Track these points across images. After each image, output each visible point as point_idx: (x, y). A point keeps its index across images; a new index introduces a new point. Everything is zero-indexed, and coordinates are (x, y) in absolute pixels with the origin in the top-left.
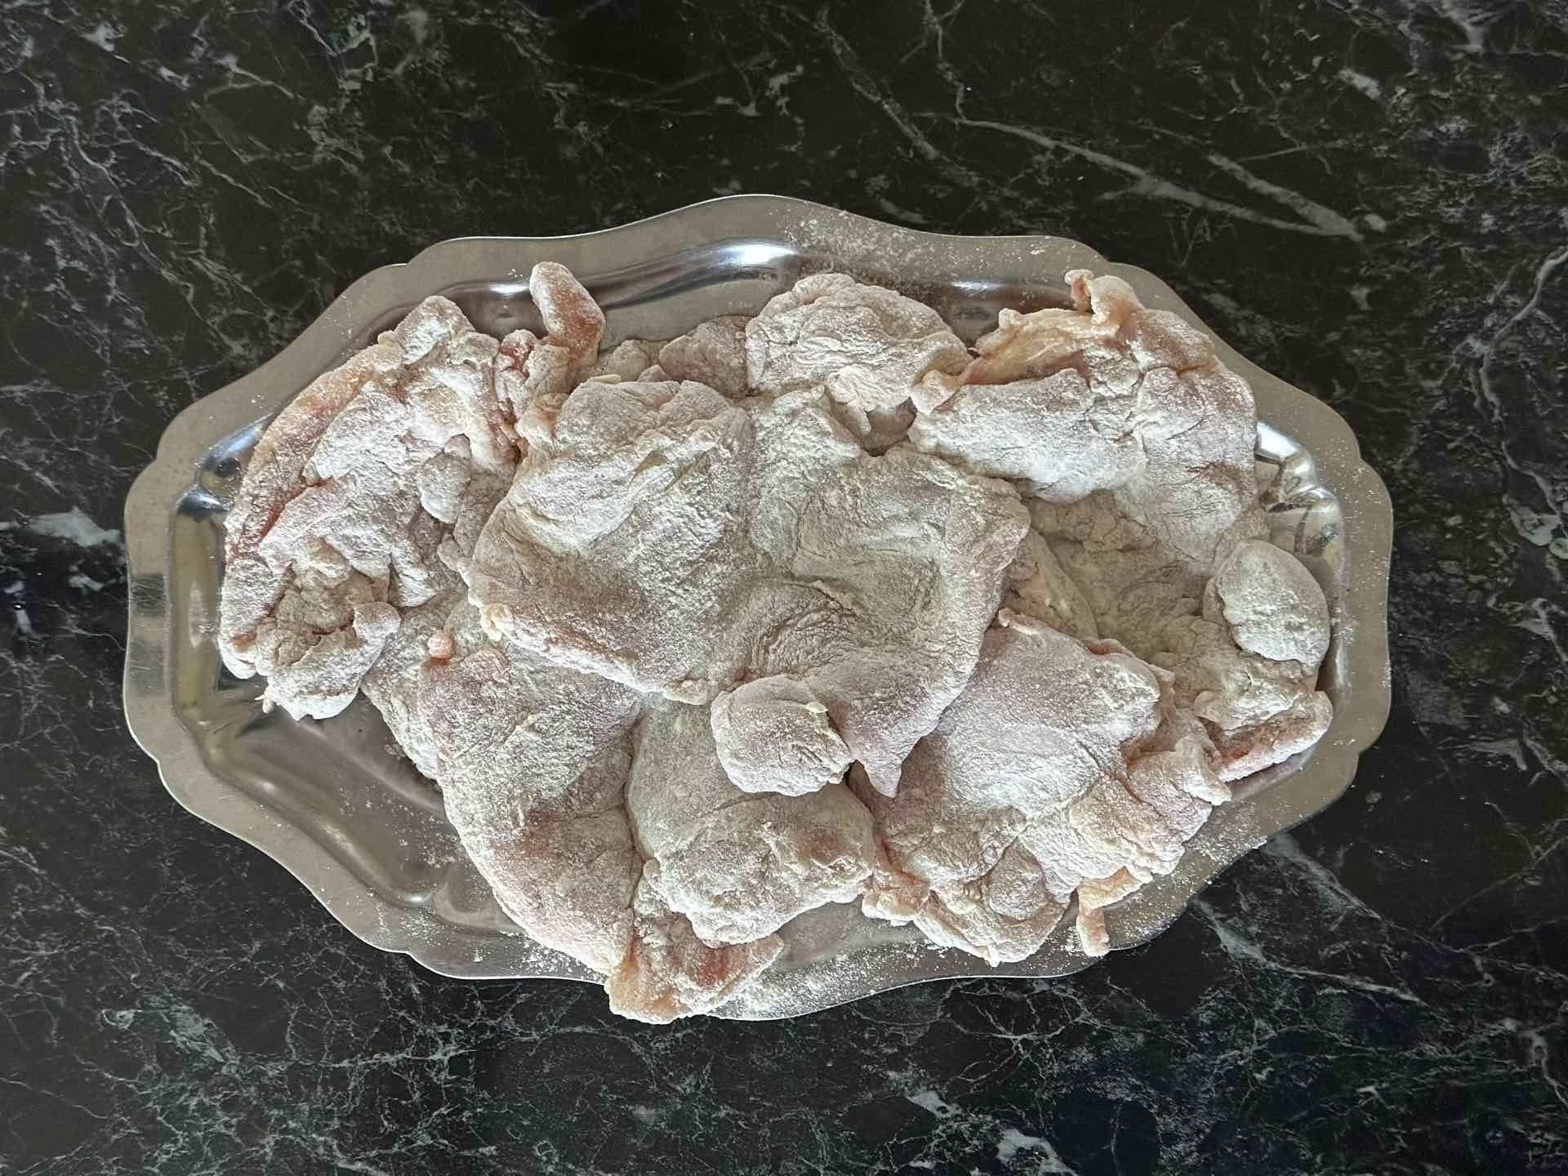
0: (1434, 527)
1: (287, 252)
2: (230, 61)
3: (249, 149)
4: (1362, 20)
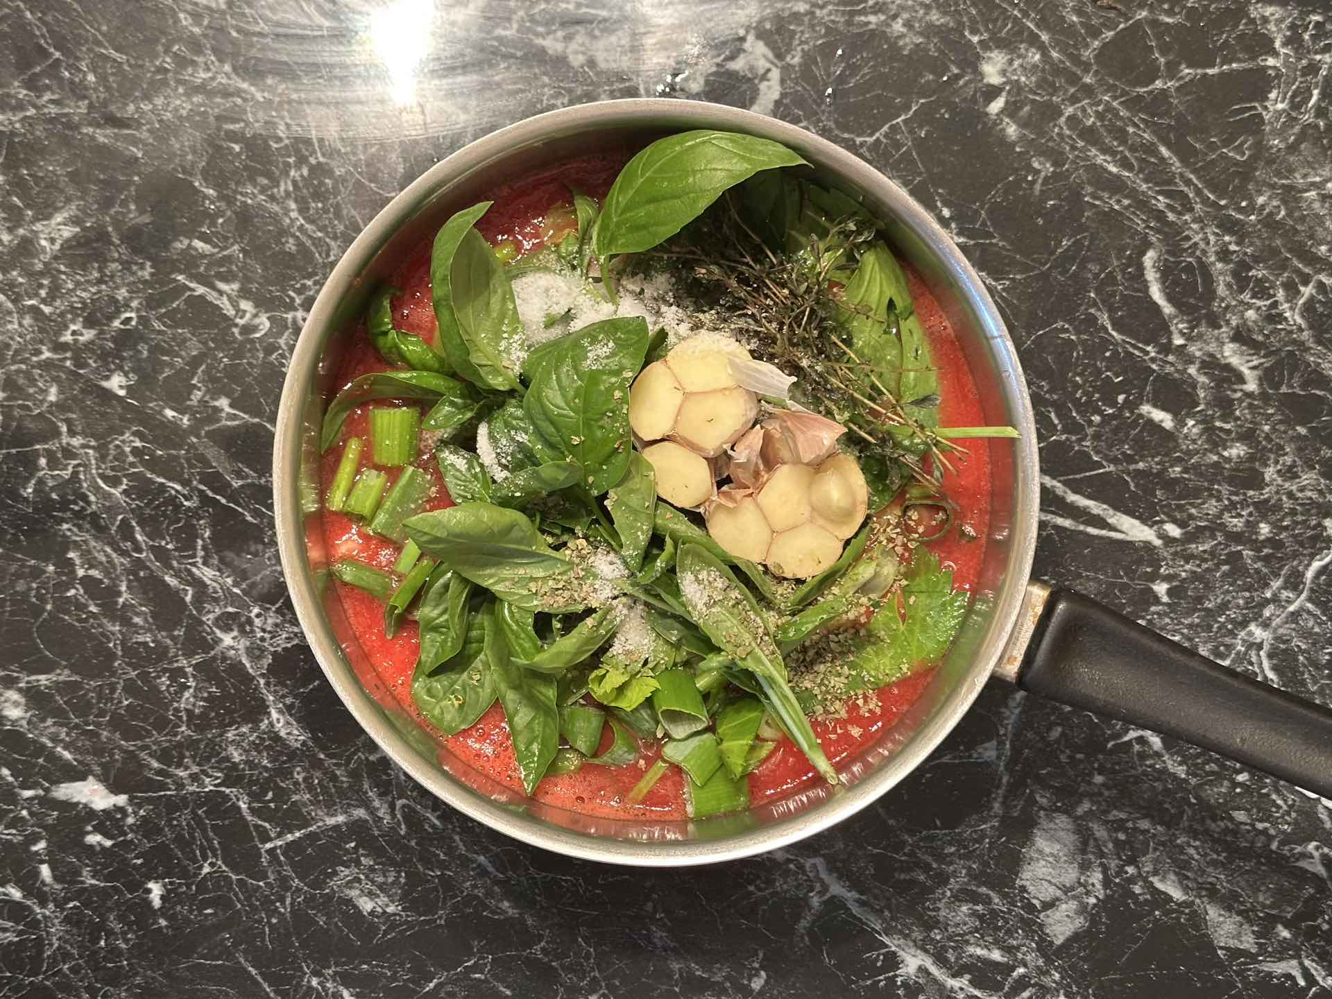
0: (1226, 783)
1: (269, 559)
2: (223, 403)
3: (239, 474)
4: (1158, 365)
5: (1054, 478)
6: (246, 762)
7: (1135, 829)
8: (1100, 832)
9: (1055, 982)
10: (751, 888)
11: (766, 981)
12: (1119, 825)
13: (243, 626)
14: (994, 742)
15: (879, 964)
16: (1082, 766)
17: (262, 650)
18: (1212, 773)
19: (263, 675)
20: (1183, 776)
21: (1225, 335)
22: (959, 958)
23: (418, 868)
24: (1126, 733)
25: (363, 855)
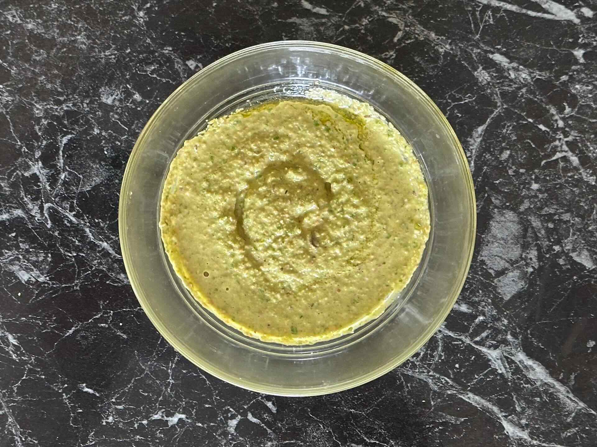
7: (560, 220)
8: (536, 223)
9: (504, 325)
12: (549, 218)
16: (523, 178)
20: (594, 183)
23: (60, 251)
24: (554, 154)
25: (21, 242)
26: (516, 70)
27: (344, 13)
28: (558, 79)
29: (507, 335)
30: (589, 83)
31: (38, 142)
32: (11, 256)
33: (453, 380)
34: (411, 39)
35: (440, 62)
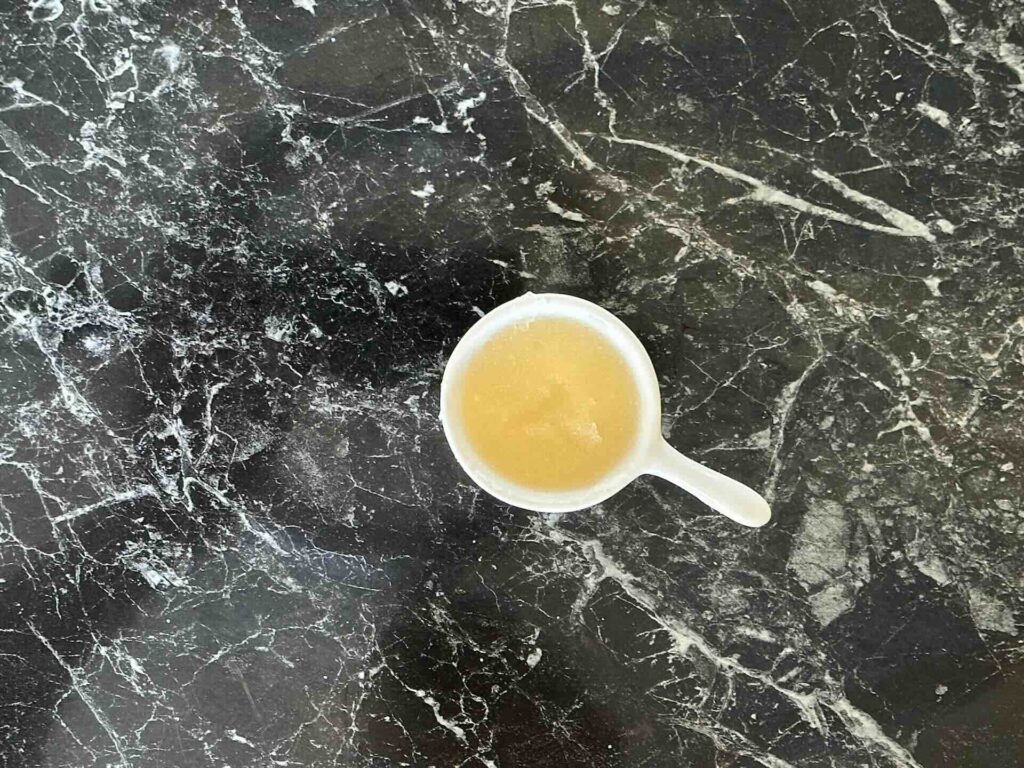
0: (991, 472)
1: (61, 240)
2: (17, 85)
3: (32, 156)
4: (936, 64)
5: (831, 173)
6: (37, 438)
7: (901, 515)
8: (868, 519)
9: (820, 661)
10: (529, 569)
11: (542, 658)
12: (887, 512)
13: (36, 306)
14: (768, 431)
15: (651, 643)
16: (852, 455)
17: (53, 329)
18: (978, 462)
19: (54, 353)
20: (950, 465)
21: (1001, 35)
22: (729, 637)
23: (204, 544)
24: (897, 423)
25: (151, 530)
26: (845, 304)
27: (606, 221)
28: (903, 317)
29: (824, 675)
30: (946, 324)
31: (177, 392)
32: (136, 550)
33: (747, 736)
34: (699, 257)
35: (740, 291)
